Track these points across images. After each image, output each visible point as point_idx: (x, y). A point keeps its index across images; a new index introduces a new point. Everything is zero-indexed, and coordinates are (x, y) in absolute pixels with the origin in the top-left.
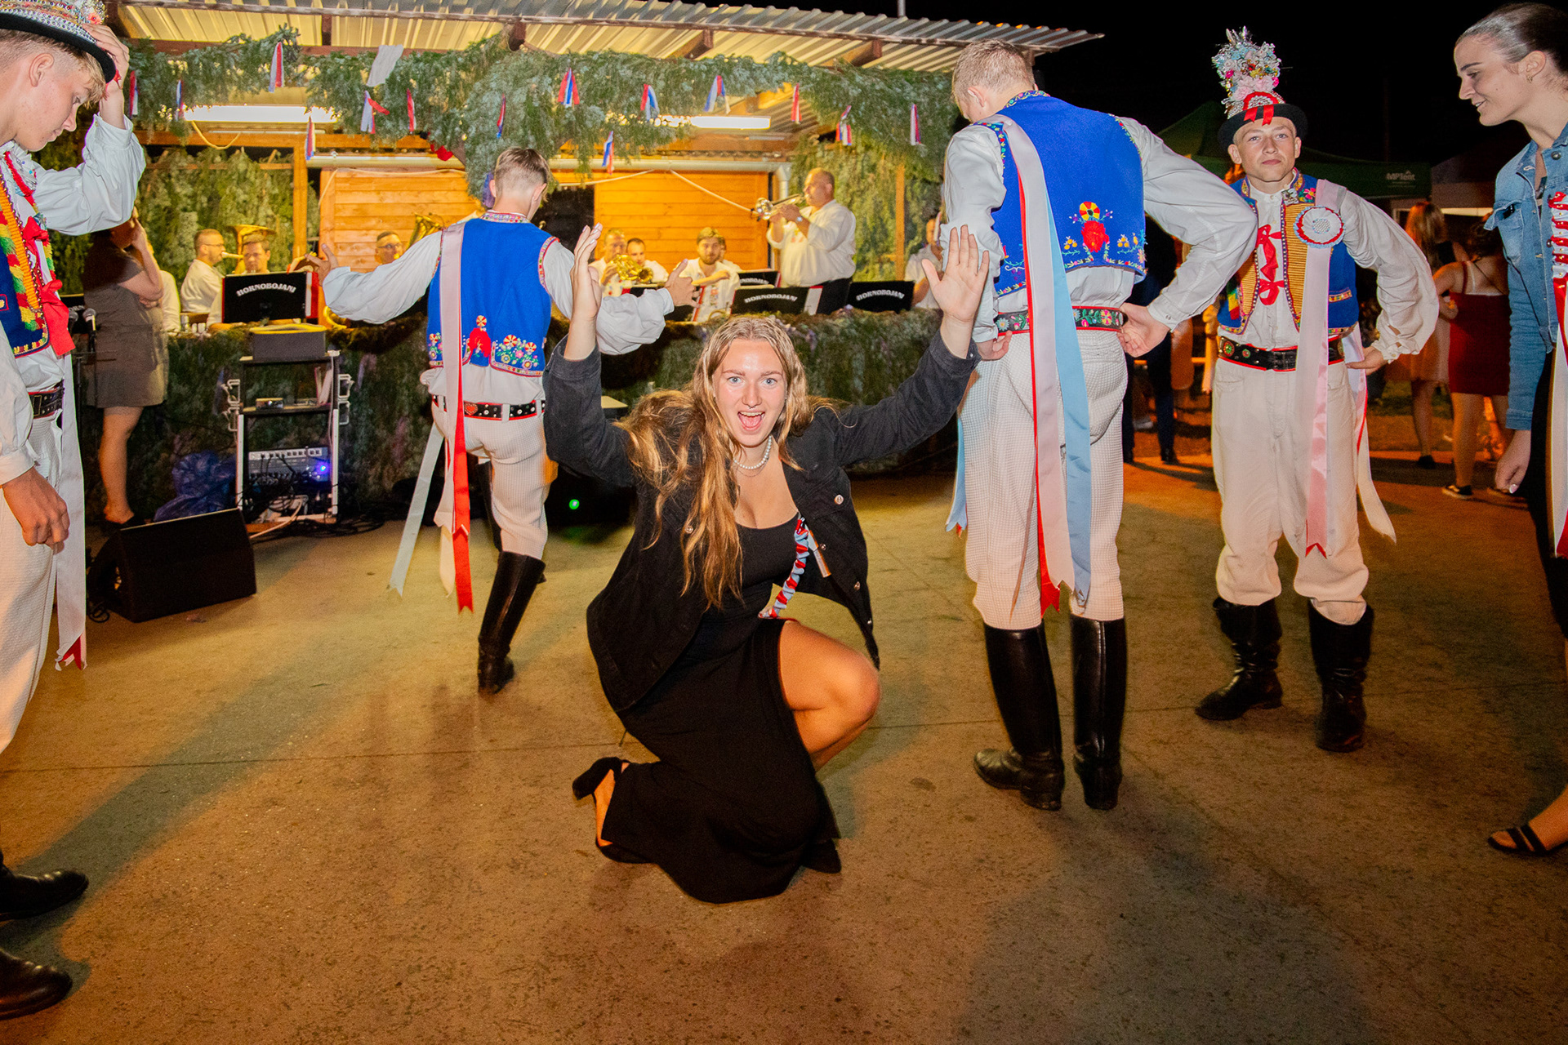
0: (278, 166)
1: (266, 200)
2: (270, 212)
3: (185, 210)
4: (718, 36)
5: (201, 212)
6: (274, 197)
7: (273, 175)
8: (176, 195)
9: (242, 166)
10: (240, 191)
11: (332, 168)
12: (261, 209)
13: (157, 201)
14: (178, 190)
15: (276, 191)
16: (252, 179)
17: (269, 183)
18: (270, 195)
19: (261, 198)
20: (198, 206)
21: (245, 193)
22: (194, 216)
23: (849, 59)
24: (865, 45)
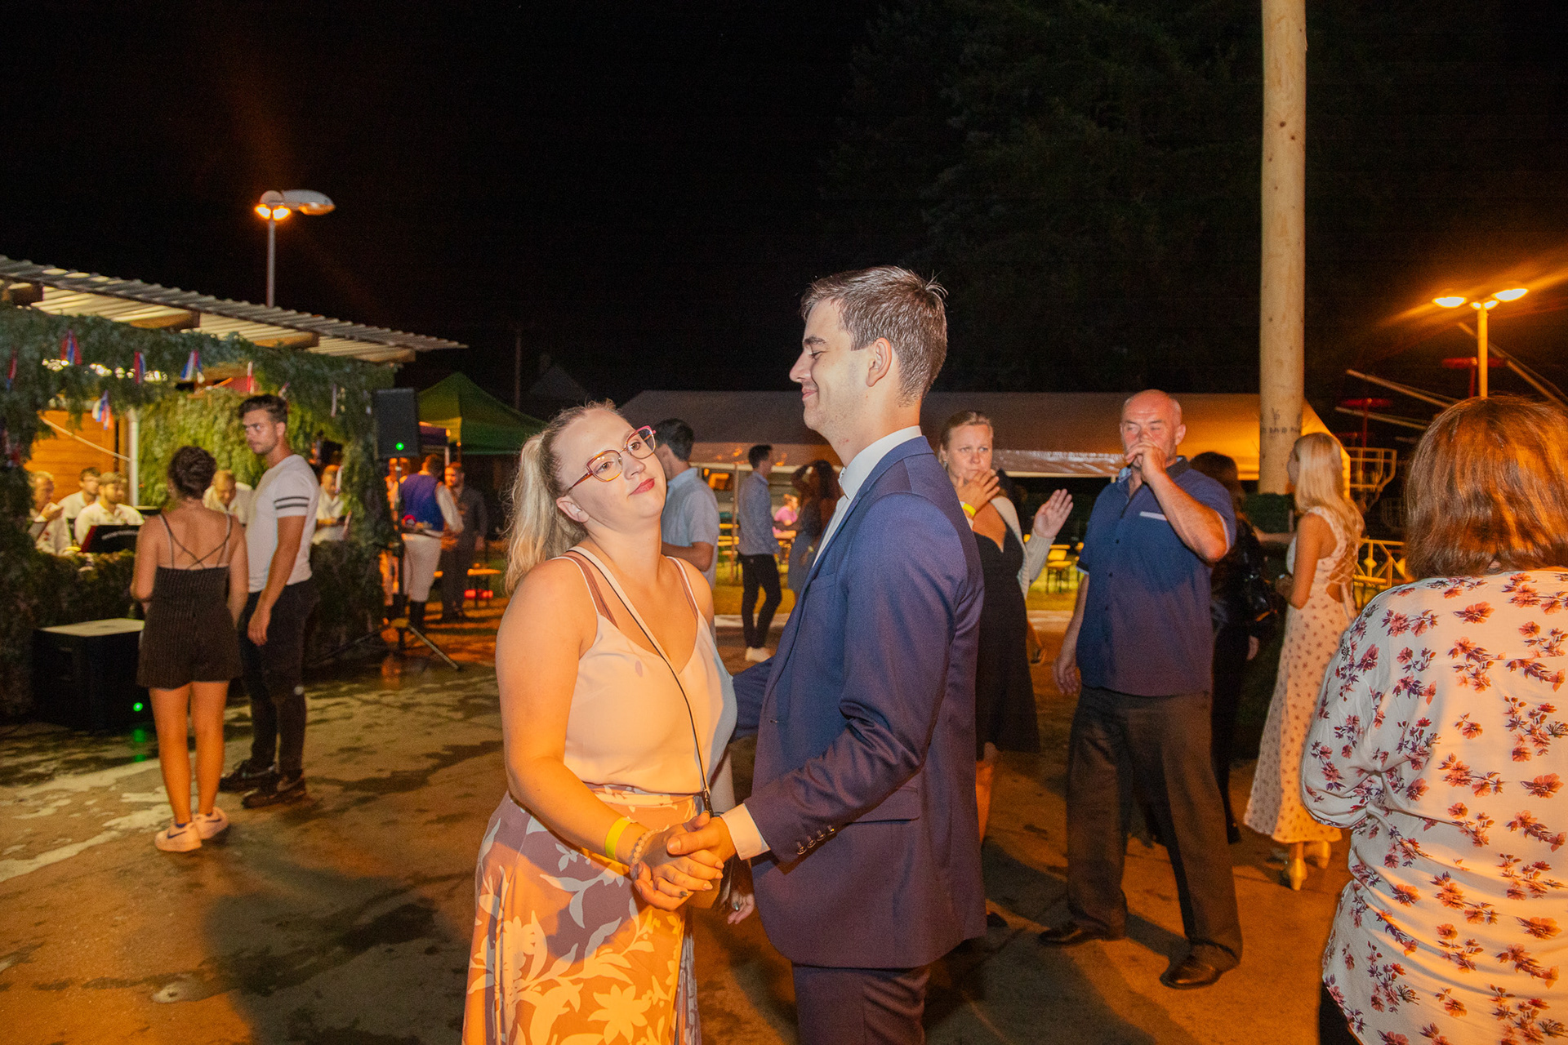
4: (204, 318)
23: (287, 343)
24: (307, 335)
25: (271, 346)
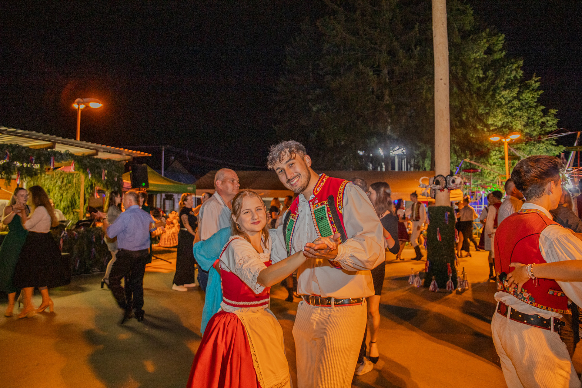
4: (57, 145)
23: (86, 154)
24: (94, 151)
25: (80, 155)
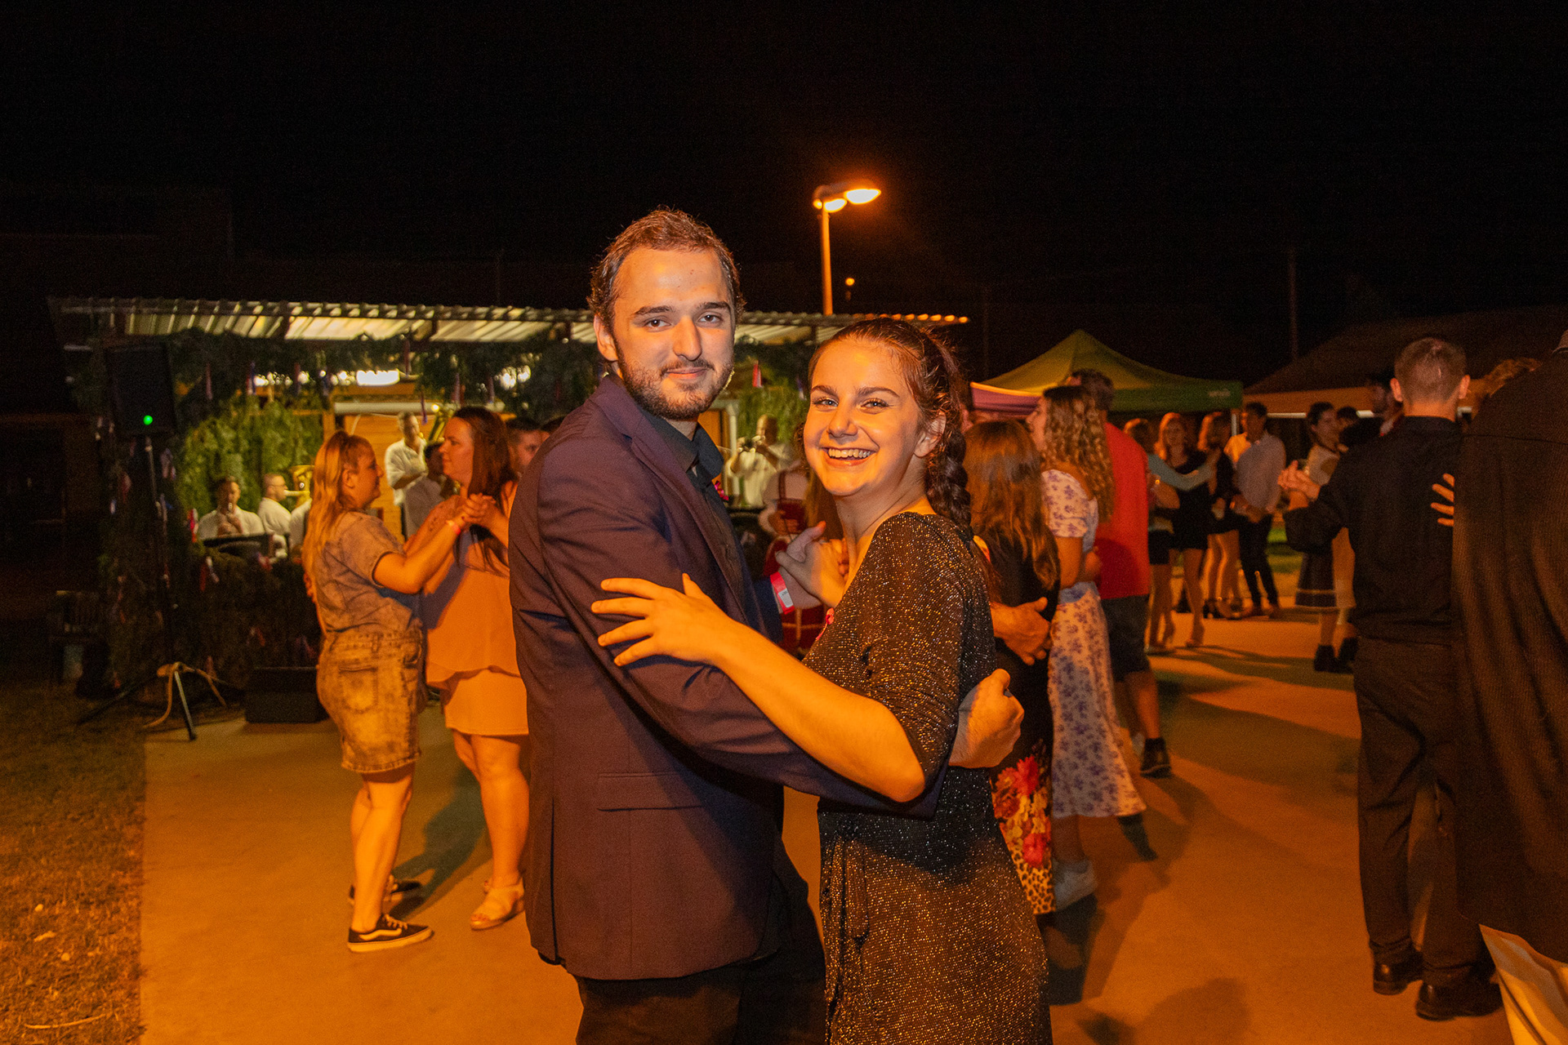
0: (306, 413)
1: (301, 442)
2: (305, 453)
3: (229, 452)
5: (244, 456)
6: (307, 441)
7: (303, 420)
8: (223, 440)
9: (277, 413)
10: (278, 435)
11: (354, 414)
12: (298, 450)
13: (206, 445)
14: (224, 435)
15: (308, 434)
16: (288, 422)
17: (301, 428)
18: (303, 437)
19: (296, 442)
20: (242, 449)
21: (283, 437)
22: (239, 458)
23: (794, 338)
24: (806, 330)
25: (779, 342)
